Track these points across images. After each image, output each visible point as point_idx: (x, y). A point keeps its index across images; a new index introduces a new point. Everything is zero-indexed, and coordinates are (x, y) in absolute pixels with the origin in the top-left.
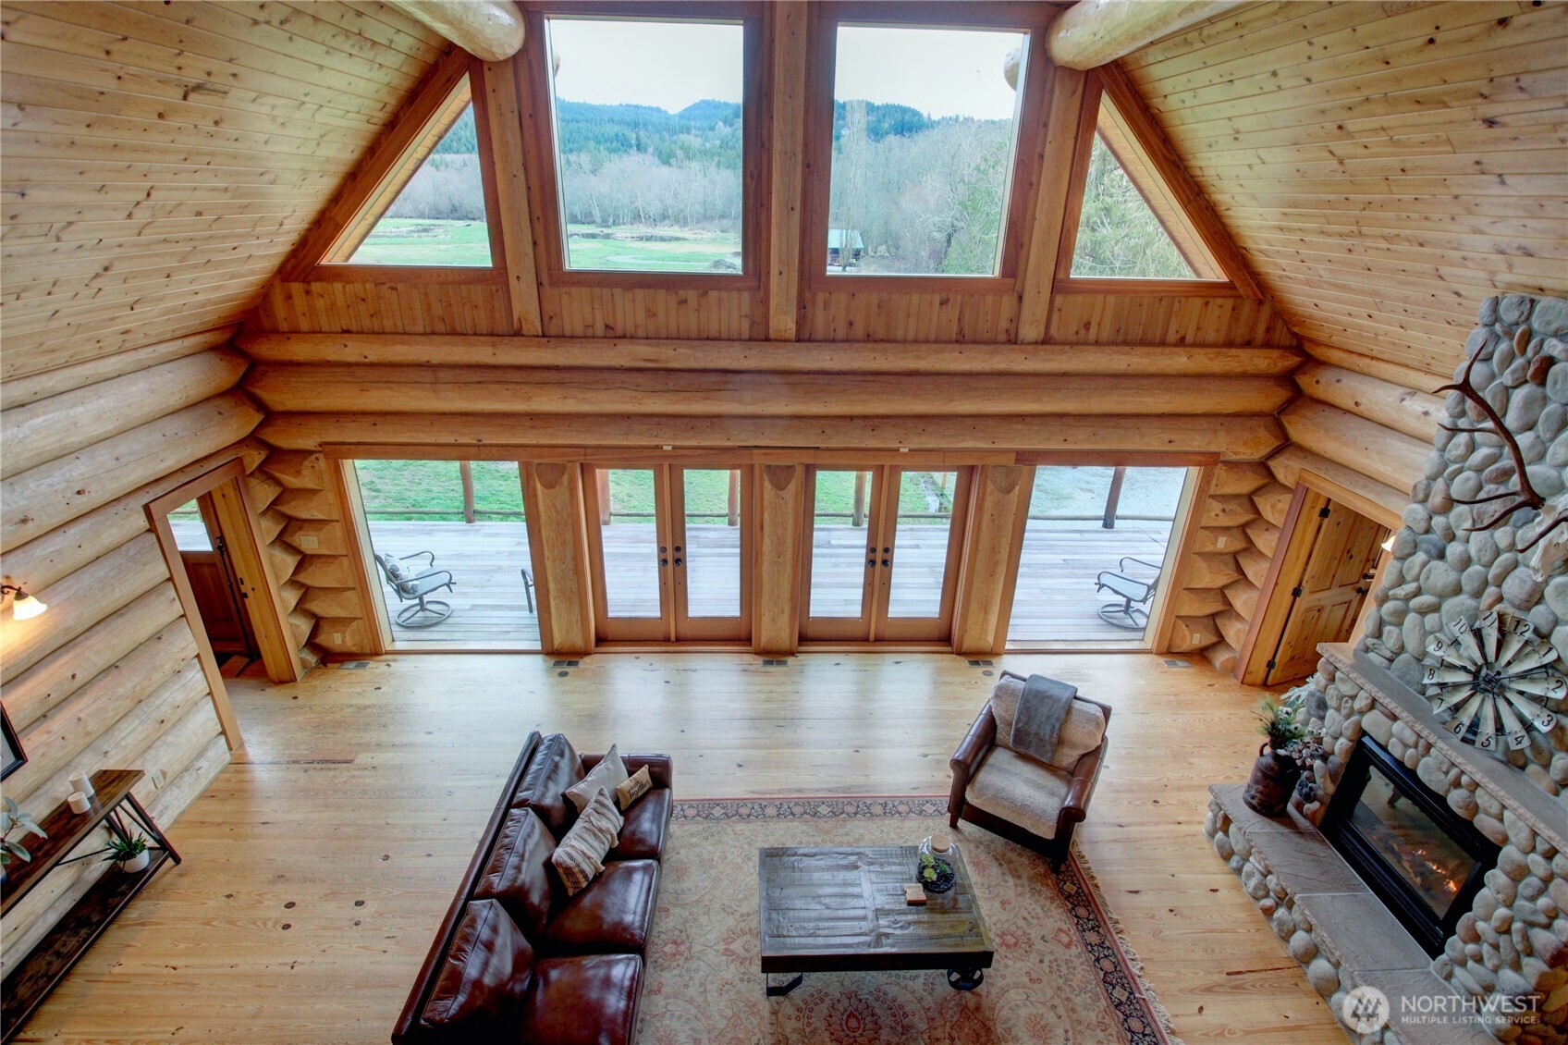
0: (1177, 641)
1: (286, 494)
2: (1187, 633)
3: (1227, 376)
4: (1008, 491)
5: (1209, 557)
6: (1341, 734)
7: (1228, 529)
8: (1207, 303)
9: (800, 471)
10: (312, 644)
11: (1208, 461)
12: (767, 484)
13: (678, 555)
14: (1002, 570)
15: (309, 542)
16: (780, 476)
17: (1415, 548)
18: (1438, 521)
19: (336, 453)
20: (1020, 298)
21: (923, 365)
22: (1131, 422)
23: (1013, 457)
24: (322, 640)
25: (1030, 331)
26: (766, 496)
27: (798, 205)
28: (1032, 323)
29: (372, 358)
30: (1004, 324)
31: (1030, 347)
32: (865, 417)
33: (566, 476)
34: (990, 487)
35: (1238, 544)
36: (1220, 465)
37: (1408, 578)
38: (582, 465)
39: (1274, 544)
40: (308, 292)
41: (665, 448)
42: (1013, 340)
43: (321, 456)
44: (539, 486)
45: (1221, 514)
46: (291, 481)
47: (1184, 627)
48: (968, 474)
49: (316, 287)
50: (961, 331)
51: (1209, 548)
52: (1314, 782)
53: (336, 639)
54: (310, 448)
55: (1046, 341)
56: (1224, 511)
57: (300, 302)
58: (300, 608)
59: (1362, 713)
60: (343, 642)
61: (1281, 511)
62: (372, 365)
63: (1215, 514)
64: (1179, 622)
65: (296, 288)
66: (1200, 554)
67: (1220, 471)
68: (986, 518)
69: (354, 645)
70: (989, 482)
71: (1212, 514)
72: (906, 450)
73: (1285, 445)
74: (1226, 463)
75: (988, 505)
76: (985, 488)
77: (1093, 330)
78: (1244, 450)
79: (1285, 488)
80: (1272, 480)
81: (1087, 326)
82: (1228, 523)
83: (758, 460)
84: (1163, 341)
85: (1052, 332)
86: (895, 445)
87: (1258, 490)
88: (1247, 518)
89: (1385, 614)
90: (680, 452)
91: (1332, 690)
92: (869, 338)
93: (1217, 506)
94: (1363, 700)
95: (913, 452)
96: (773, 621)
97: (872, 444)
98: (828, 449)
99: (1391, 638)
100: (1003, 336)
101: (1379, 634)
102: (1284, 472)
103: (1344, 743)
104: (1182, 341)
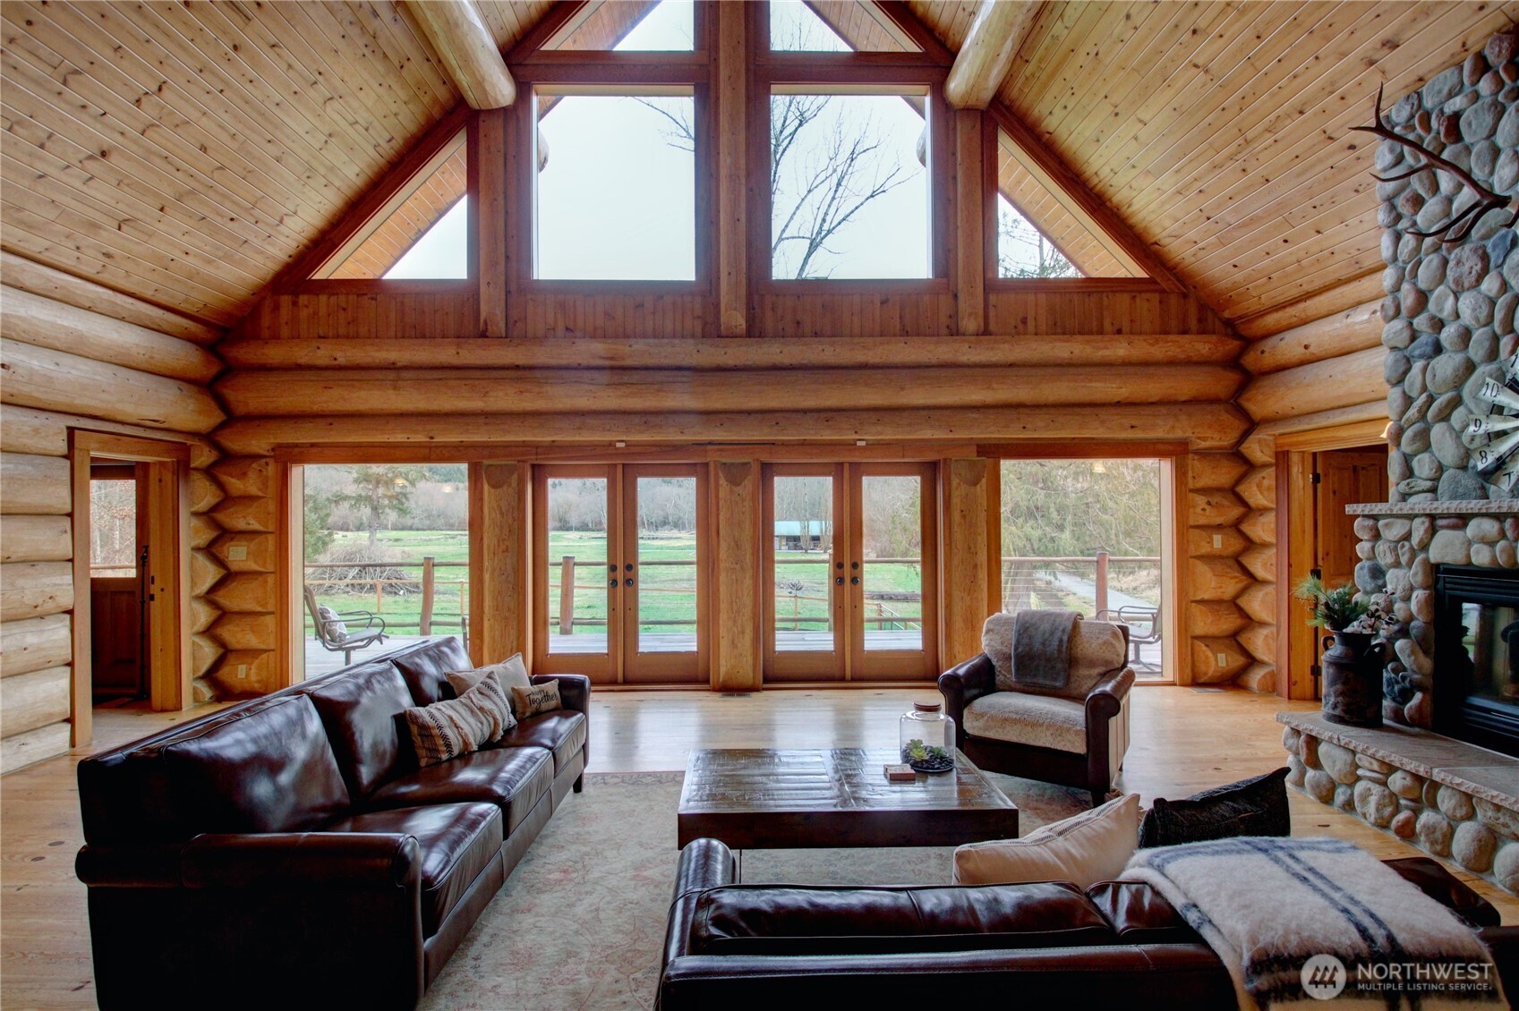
0: (1202, 668)
1: (228, 499)
2: (1209, 654)
3: (1172, 363)
4: (975, 483)
5: (1209, 558)
6: (1412, 589)
7: (1220, 527)
8: (1134, 297)
9: (756, 468)
10: (210, 677)
11: (1177, 451)
12: (722, 481)
13: (629, 575)
14: (983, 575)
15: (238, 555)
16: (735, 474)
17: (1408, 363)
18: (1421, 322)
19: (288, 456)
20: (956, 296)
21: (871, 356)
22: (1088, 411)
23: (974, 449)
24: (224, 674)
25: (970, 324)
26: (721, 494)
27: (743, 218)
28: (970, 315)
29: (342, 361)
30: (944, 320)
31: (972, 338)
33: (515, 477)
34: (955, 481)
35: (1236, 544)
36: (1191, 456)
37: (1414, 394)
38: (533, 466)
39: (1273, 526)
40: (295, 303)
41: (618, 445)
42: (954, 332)
43: (271, 461)
44: (486, 487)
45: (1207, 507)
46: (236, 485)
47: (1204, 648)
48: (931, 472)
49: (303, 299)
50: (904, 325)
51: (1205, 549)
52: (1405, 669)
53: (240, 673)
54: (262, 452)
55: (986, 332)
56: (1209, 503)
57: (285, 312)
58: (210, 632)
59: (1425, 547)
60: (247, 675)
61: (1269, 489)
62: (340, 368)
63: (1202, 511)
64: (1197, 643)
65: (285, 300)
66: (1200, 557)
67: (1195, 464)
68: (956, 516)
69: (259, 682)
70: (953, 476)
71: (1199, 510)
72: (863, 443)
73: (1252, 425)
74: (1197, 452)
75: (956, 501)
76: (950, 484)
77: (1031, 324)
78: (1212, 434)
79: (1265, 466)
80: (1249, 467)
81: (1024, 321)
82: (1219, 520)
83: (713, 457)
84: (1101, 332)
85: (992, 327)
86: (851, 436)
87: (1238, 481)
88: (1236, 512)
89: (1406, 445)
90: (633, 449)
91: (1381, 547)
92: (816, 335)
93: (1201, 501)
94: (1419, 528)
95: (871, 446)
96: (734, 644)
97: (828, 435)
98: (784, 444)
99: (1423, 466)
100: (945, 331)
101: (1409, 473)
102: (1258, 449)
103: (1419, 595)
104: (1119, 332)
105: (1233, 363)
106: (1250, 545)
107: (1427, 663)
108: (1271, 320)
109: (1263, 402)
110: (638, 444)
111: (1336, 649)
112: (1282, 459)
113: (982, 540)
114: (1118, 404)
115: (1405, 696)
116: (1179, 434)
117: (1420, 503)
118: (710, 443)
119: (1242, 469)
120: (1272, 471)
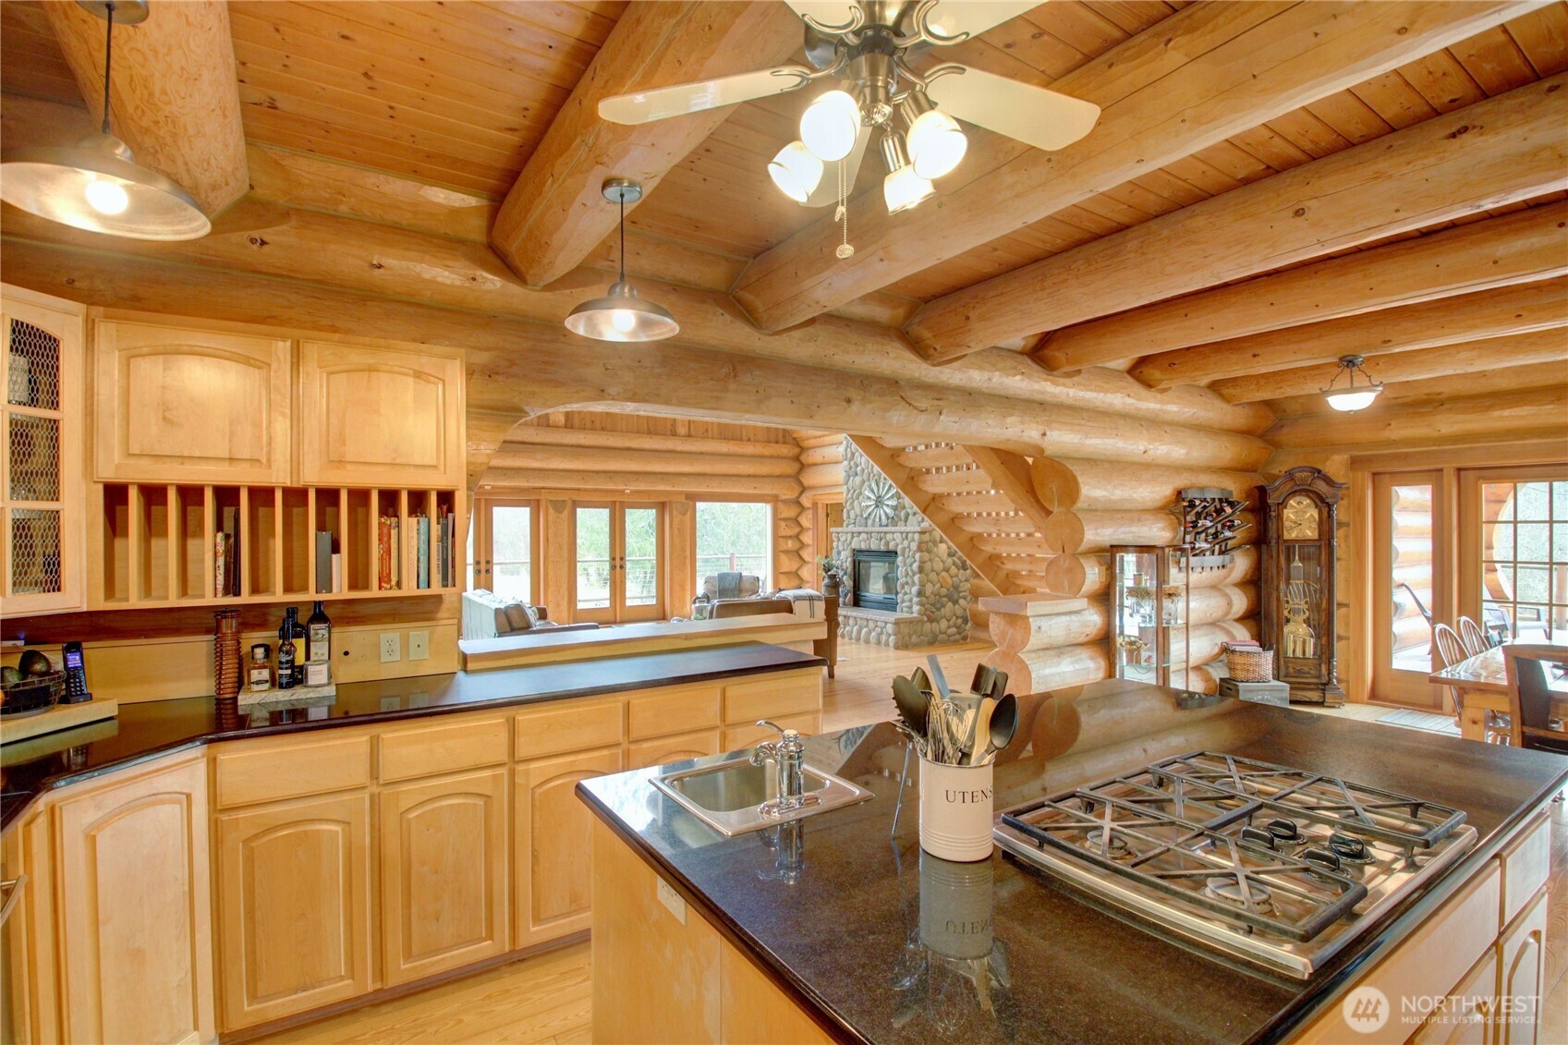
3: (771, 457)
4: (685, 514)
5: (786, 552)
6: (848, 557)
7: (791, 537)
9: (569, 504)
11: (774, 500)
12: (551, 511)
13: (488, 567)
14: (688, 562)
16: (559, 505)
17: (849, 476)
18: (852, 463)
21: (634, 444)
22: (735, 478)
23: (684, 496)
25: (682, 430)
26: (550, 518)
28: (683, 426)
30: (669, 427)
31: (683, 438)
32: (604, 472)
34: (675, 513)
35: (798, 545)
36: (779, 502)
42: (675, 434)
45: (785, 527)
48: (662, 507)
50: (648, 428)
51: (785, 548)
55: (689, 436)
56: (786, 525)
59: (851, 543)
61: (810, 519)
63: (784, 531)
66: (784, 552)
67: (781, 506)
68: (675, 531)
70: (673, 510)
71: (782, 528)
72: (627, 491)
73: (804, 489)
74: (782, 501)
75: (674, 524)
76: (671, 513)
77: (710, 435)
78: (787, 493)
79: (809, 508)
80: (803, 508)
81: (707, 431)
82: (790, 534)
83: (544, 496)
84: (741, 440)
85: (692, 432)
86: (621, 487)
87: (798, 515)
88: (797, 530)
89: (848, 507)
90: (495, 490)
91: (840, 543)
92: (603, 429)
93: (783, 524)
94: (849, 536)
95: (633, 492)
96: (558, 605)
97: (611, 486)
98: (586, 490)
99: (852, 514)
100: (669, 433)
101: (849, 517)
102: (806, 501)
103: (849, 559)
104: (749, 440)
105: (797, 459)
106: (803, 545)
107: (851, 583)
108: (812, 442)
109: (808, 479)
110: (498, 488)
111: (827, 581)
112: (815, 505)
113: (688, 544)
114: (749, 476)
115: (846, 595)
116: (774, 492)
117: (851, 528)
118: (543, 488)
119: (799, 510)
120: (811, 511)
